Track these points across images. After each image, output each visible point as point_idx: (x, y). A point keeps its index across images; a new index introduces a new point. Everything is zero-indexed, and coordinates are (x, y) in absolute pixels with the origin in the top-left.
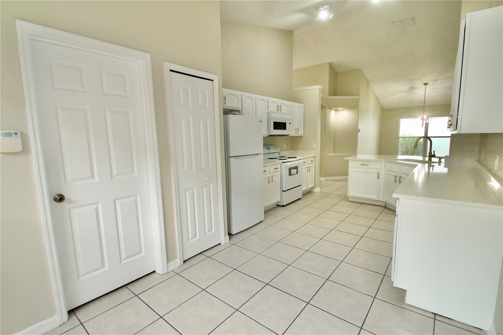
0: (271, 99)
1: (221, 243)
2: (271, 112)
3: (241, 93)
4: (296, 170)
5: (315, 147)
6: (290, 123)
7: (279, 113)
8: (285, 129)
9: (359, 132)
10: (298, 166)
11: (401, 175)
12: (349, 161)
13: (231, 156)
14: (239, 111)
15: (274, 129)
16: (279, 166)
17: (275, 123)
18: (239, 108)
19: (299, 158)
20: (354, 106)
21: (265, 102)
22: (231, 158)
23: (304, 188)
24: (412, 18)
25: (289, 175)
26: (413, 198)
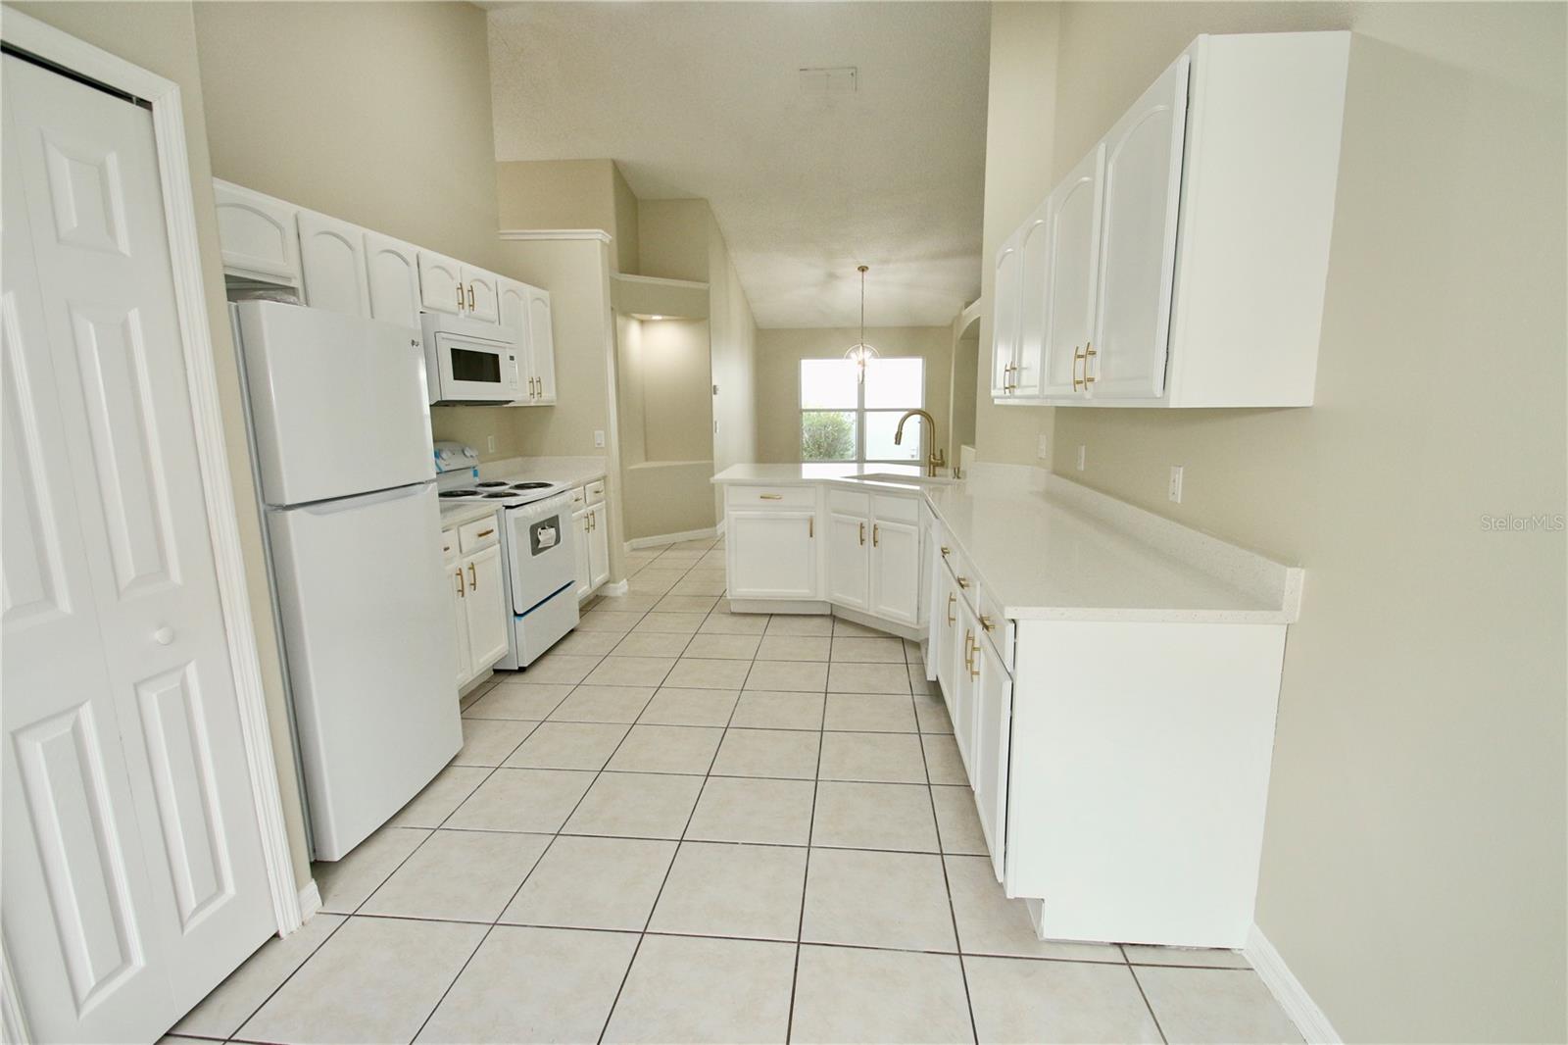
0: (430, 256)
1: (283, 934)
2: (438, 310)
3: (294, 208)
4: (552, 531)
5: (603, 445)
6: (512, 358)
7: (469, 317)
8: (497, 379)
9: (715, 393)
10: (557, 517)
11: (877, 521)
12: (725, 487)
13: (288, 502)
14: (292, 290)
15: (455, 379)
16: (492, 523)
17: (456, 354)
18: (289, 279)
19: (557, 486)
20: (695, 313)
21: (407, 263)
22: (290, 513)
23: (583, 590)
24: (852, 68)
25: (534, 554)
26: (1063, 614)
